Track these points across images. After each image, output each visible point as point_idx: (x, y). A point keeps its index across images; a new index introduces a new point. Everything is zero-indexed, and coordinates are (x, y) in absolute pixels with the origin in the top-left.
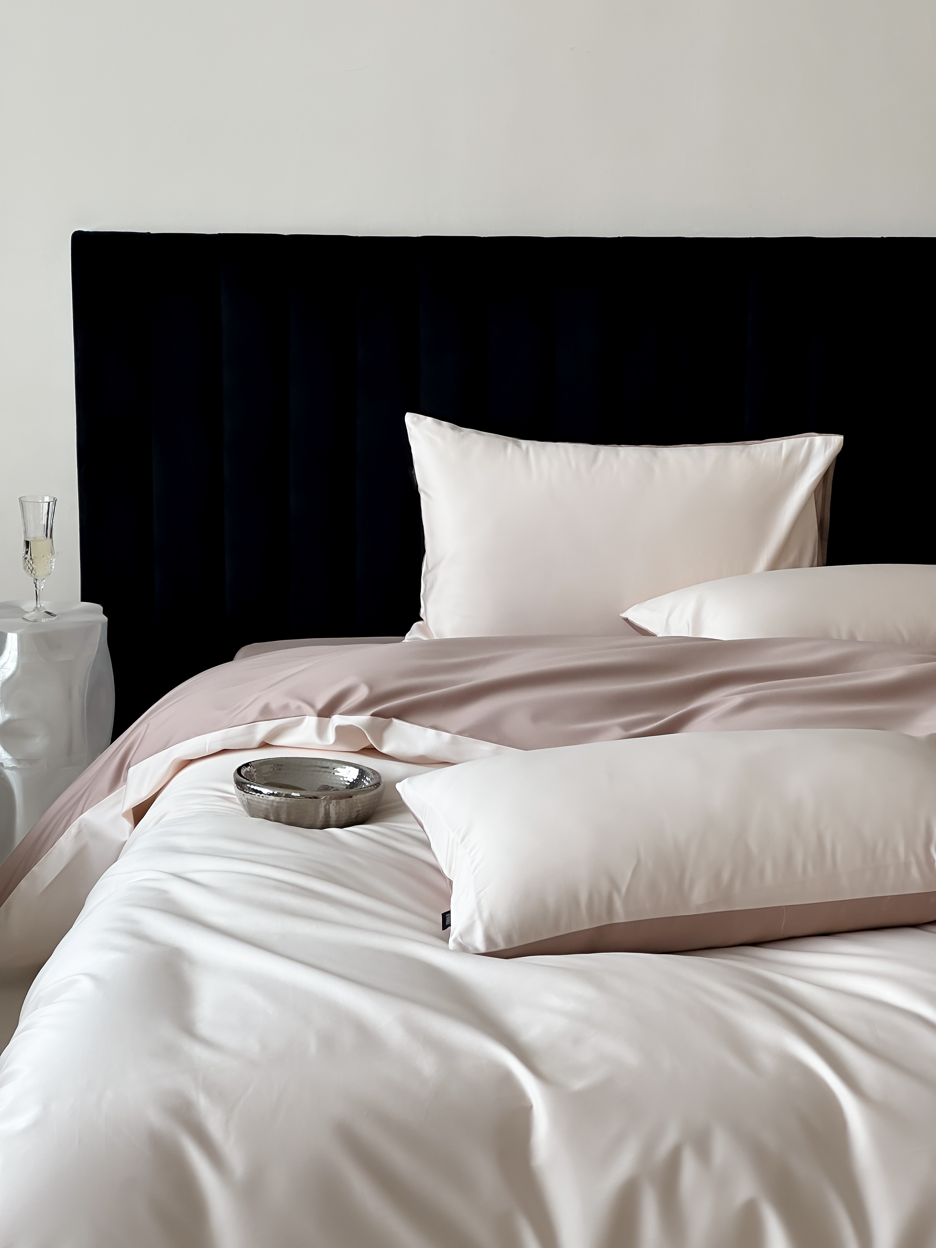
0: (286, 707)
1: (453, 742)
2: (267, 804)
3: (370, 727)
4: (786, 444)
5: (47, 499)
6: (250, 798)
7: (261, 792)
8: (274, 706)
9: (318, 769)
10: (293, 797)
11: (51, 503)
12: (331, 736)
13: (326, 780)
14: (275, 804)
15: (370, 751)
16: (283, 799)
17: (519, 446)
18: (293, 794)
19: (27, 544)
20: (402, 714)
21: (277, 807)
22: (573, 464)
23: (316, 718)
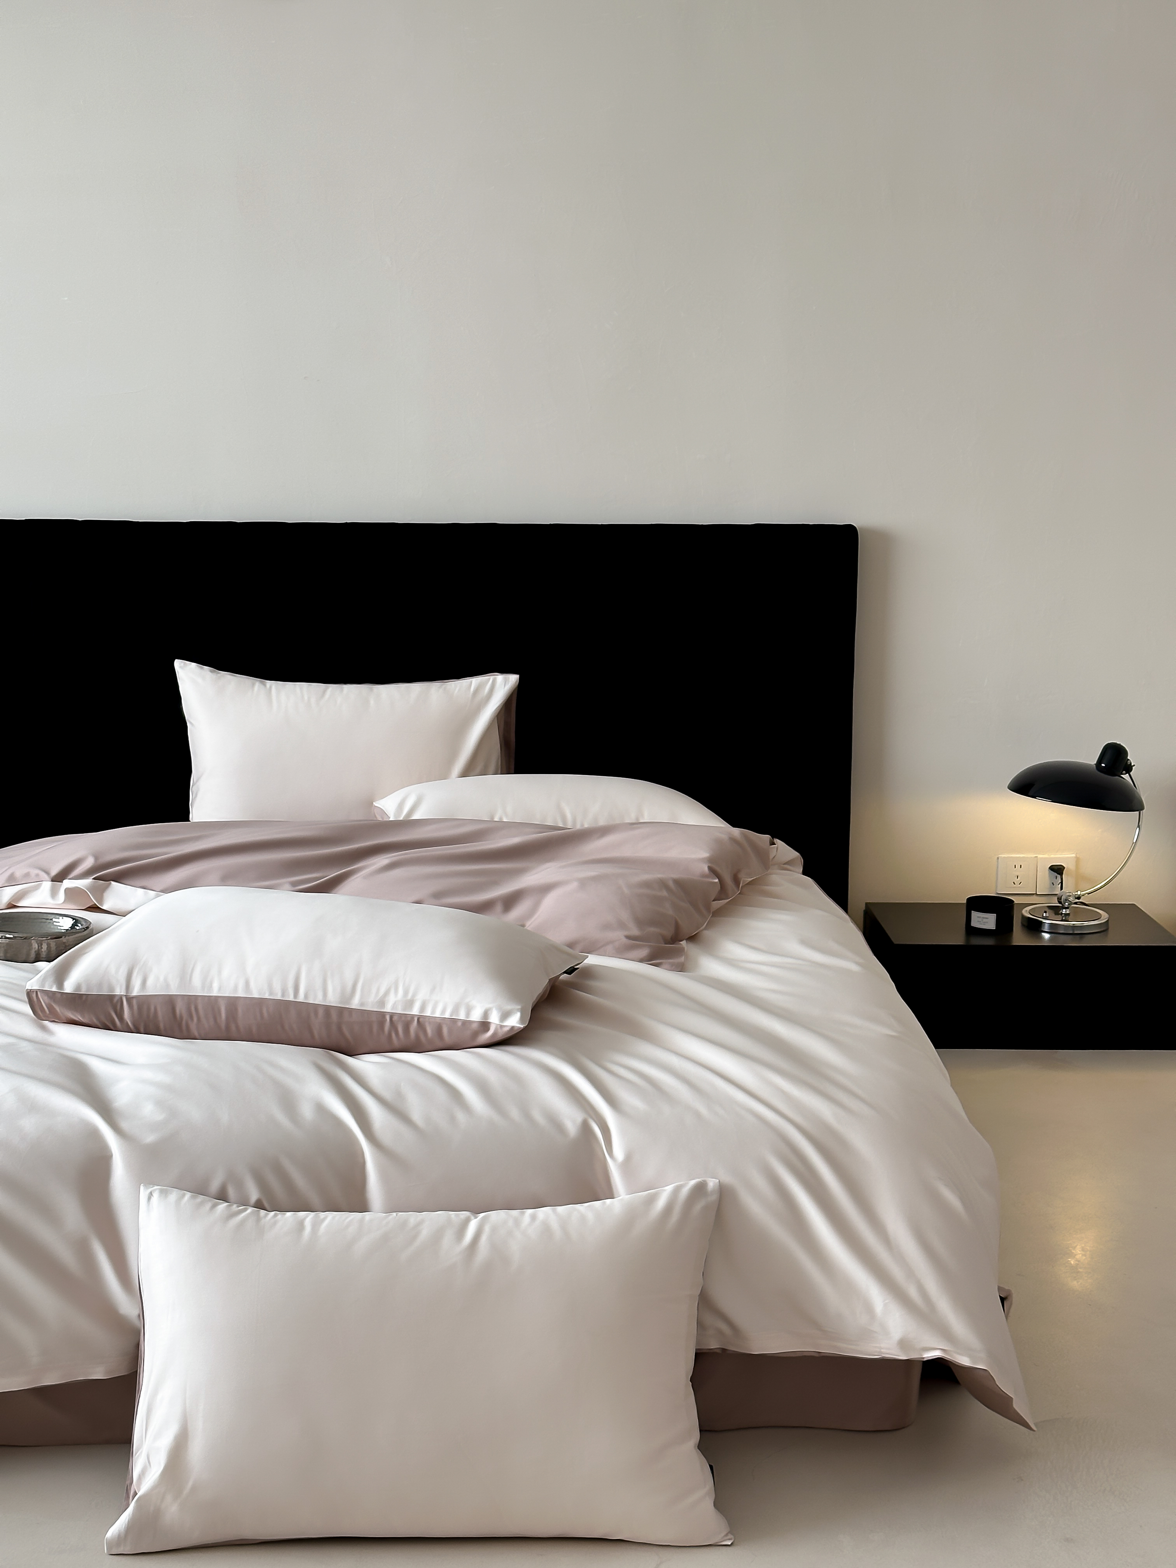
0: (27, 875)
3: (92, 889)
4: (474, 682)
8: (18, 874)
9: (44, 920)
10: (8, 938)
12: (60, 896)
13: (47, 927)
15: (90, 907)
17: (265, 685)
20: (119, 878)
22: (306, 698)
23: (51, 882)
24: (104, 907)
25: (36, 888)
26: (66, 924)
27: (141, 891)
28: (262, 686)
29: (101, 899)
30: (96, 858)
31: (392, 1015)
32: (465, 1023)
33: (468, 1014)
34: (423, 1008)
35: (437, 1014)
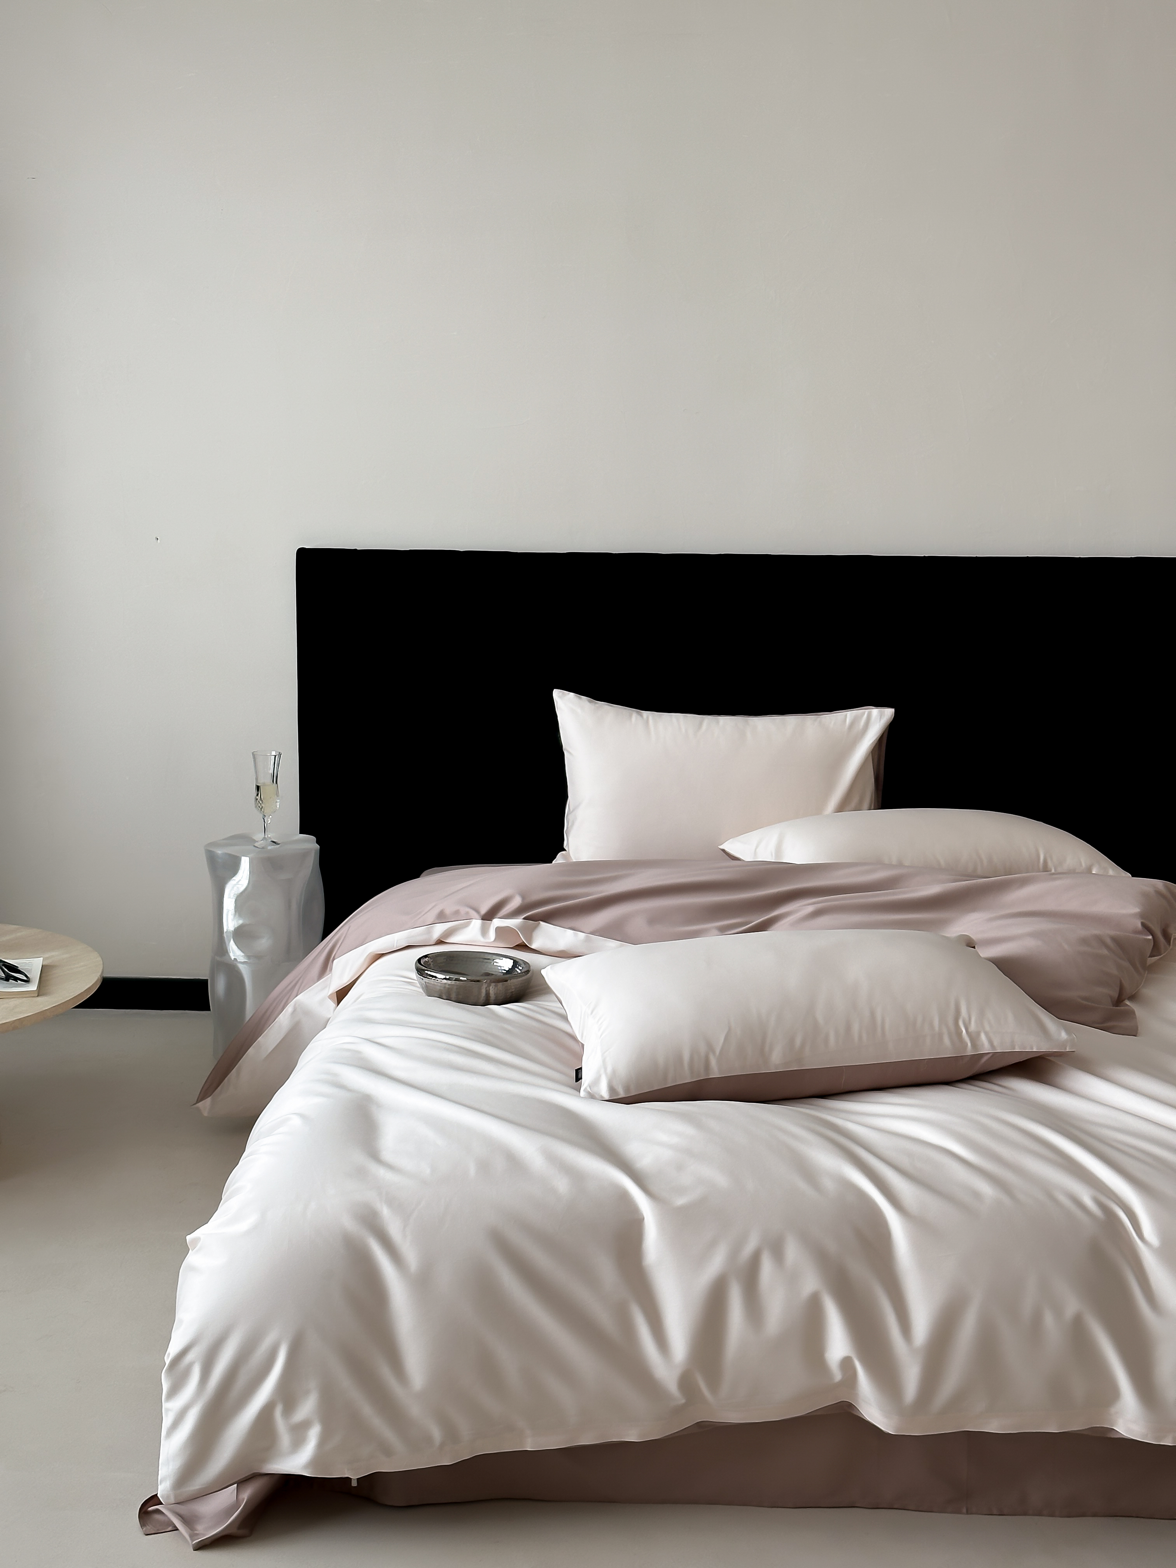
0: (457, 912)
1: (587, 940)
2: (440, 987)
3: (522, 928)
4: (849, 715)
5: (274, 753)
6: (428, 981)
7: (436, 977)
8: (448, 911)
9: (482, 960)
10: (461, 980)
11: (277, 756)
12: (492, 935)
13: (488, 968)
14: (447, 986)
15: (522, 947)
16: (453, 982)
17: (641, 716)
18: (461, 978)
19: (258, 788)
20: (548, 918)
21: (448, 989)
23: (481, 921)
24: (533, 946)
25: (467, 925)
26: (507, 964)
27: (570, 932)
28: (639, 717)
29: (530, 938)
30: (523, 898)
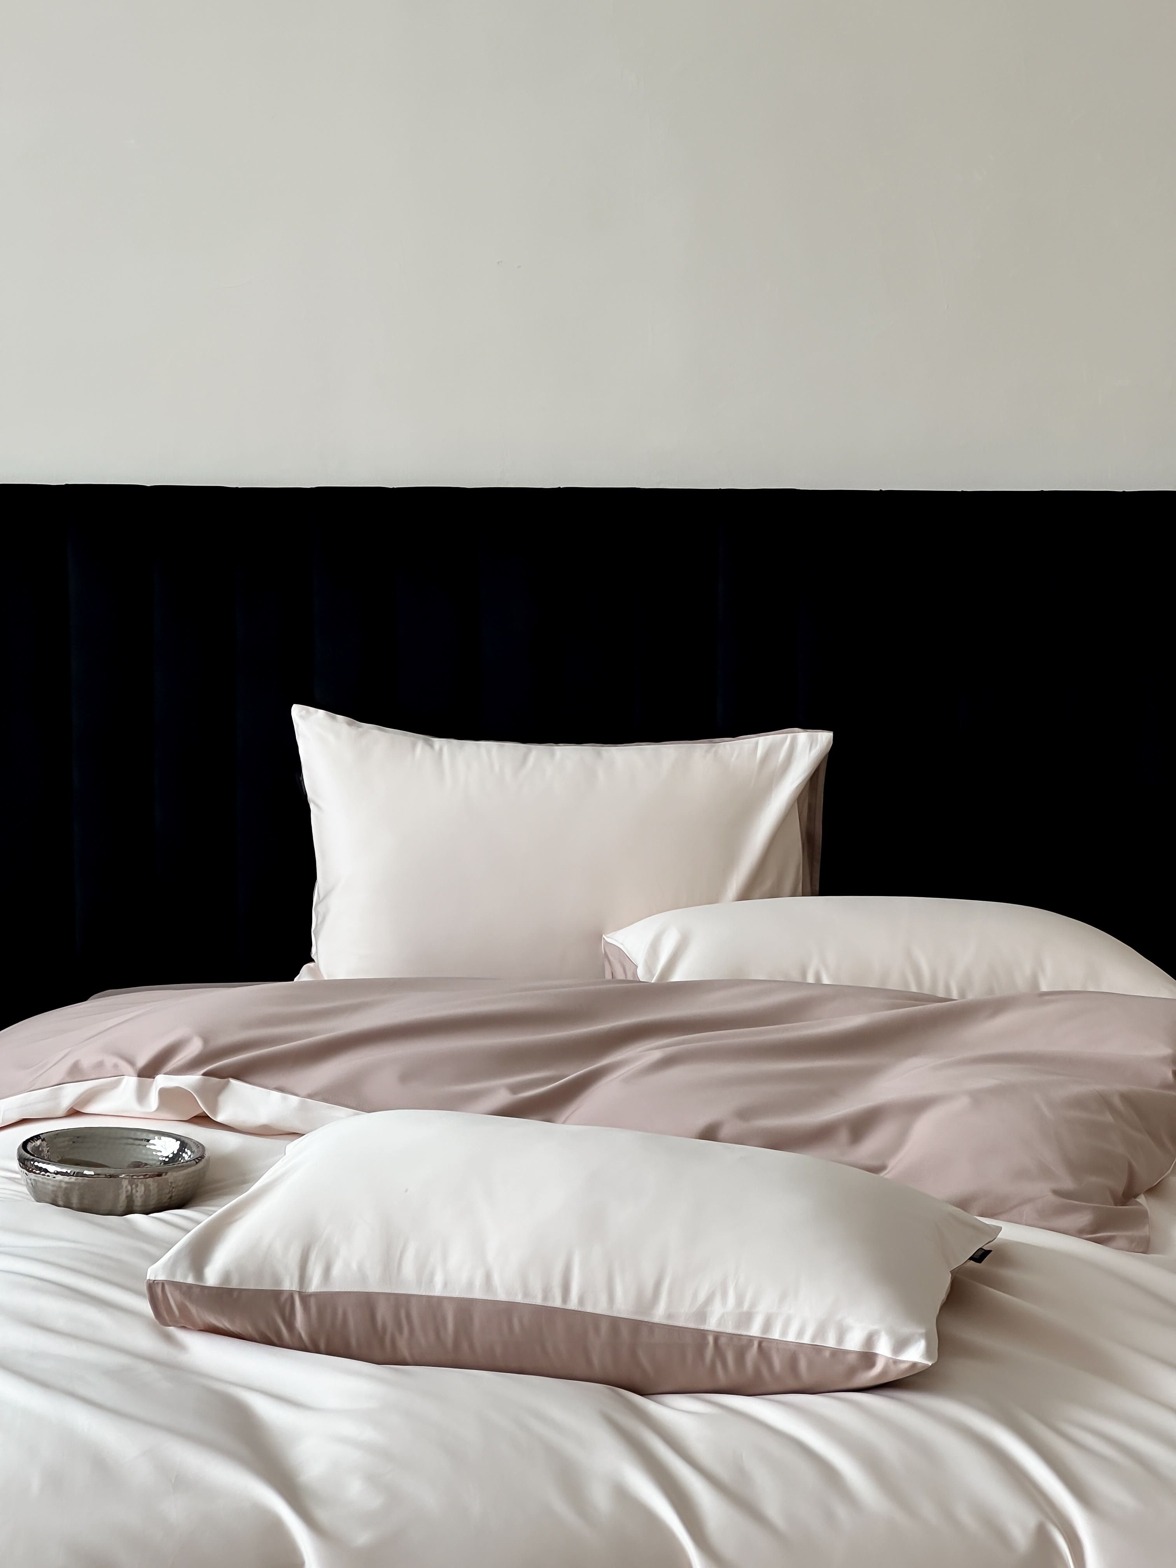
0: (100, 1065)
1: (302, 1108)
2: (53, 1186)
3: (202, 1090)
4: (761, 742)
6: (34, 1178)
7: (46, 1171)
8: (86, 1063)
9: (131, 1141)
10: (86, 1176)
12: (153, 1100)
13: (137, 1155)
14: (64, 1185)
15: (202, 1119)
16: (76, 1179)
17: (431, 746)
18: (86, 1172)
20: (242, 1073)
21: (66, 1188)
22: (497, 767)
23: (137, 1078)
24: (220, 1119)
25: (114, 1086)
26: (166, 1148)
27: (276, 1095)
28: (427, 748)
29: (214, 1105)
30: (206, 1041)
31: (717, 1336)
32: (836, 1353)
33: (841, 1339)
34: (767, 1325)
35: (791, 1338)
